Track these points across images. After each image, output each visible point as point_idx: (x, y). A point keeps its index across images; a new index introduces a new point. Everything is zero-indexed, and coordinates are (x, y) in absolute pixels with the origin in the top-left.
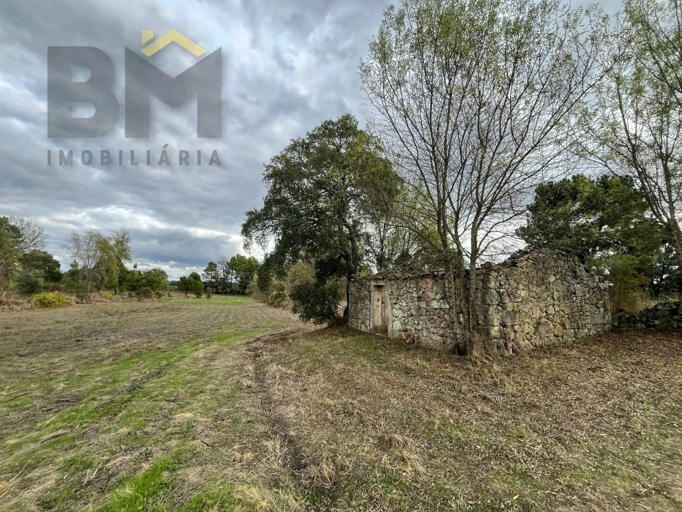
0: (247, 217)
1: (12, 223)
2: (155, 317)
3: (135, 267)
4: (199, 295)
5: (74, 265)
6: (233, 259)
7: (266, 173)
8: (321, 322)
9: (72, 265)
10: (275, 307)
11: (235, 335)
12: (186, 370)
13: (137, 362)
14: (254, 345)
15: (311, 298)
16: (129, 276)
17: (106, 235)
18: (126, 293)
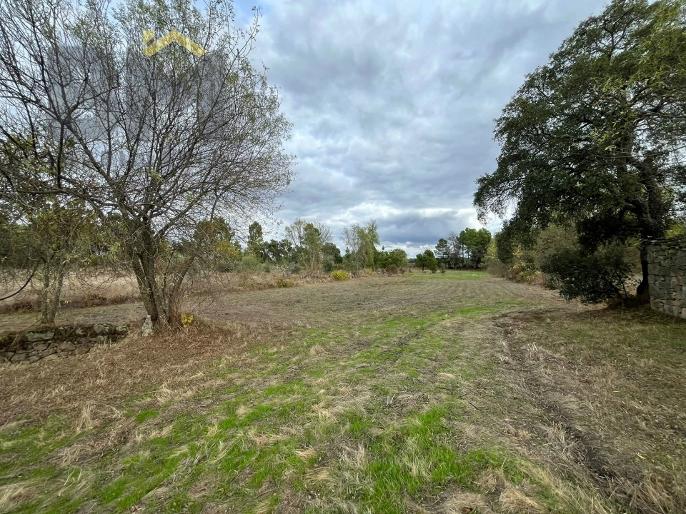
0: (479, 185)
1: (315, 227)
2: (404, 289)
3: (383, 249)
4: (434, 270)
5: (348, 251)
6: (463, 233)
7: (497, 128)
8: (595, 301)
9: (347, 251)
10: (518, 282)
11: (477, 309)
12: (439, 336)
13: (399, 324)
14: (501, 320)
15: (575, 269)
16: (380, 257)
17: (362, 226)
18: (380, 270)
